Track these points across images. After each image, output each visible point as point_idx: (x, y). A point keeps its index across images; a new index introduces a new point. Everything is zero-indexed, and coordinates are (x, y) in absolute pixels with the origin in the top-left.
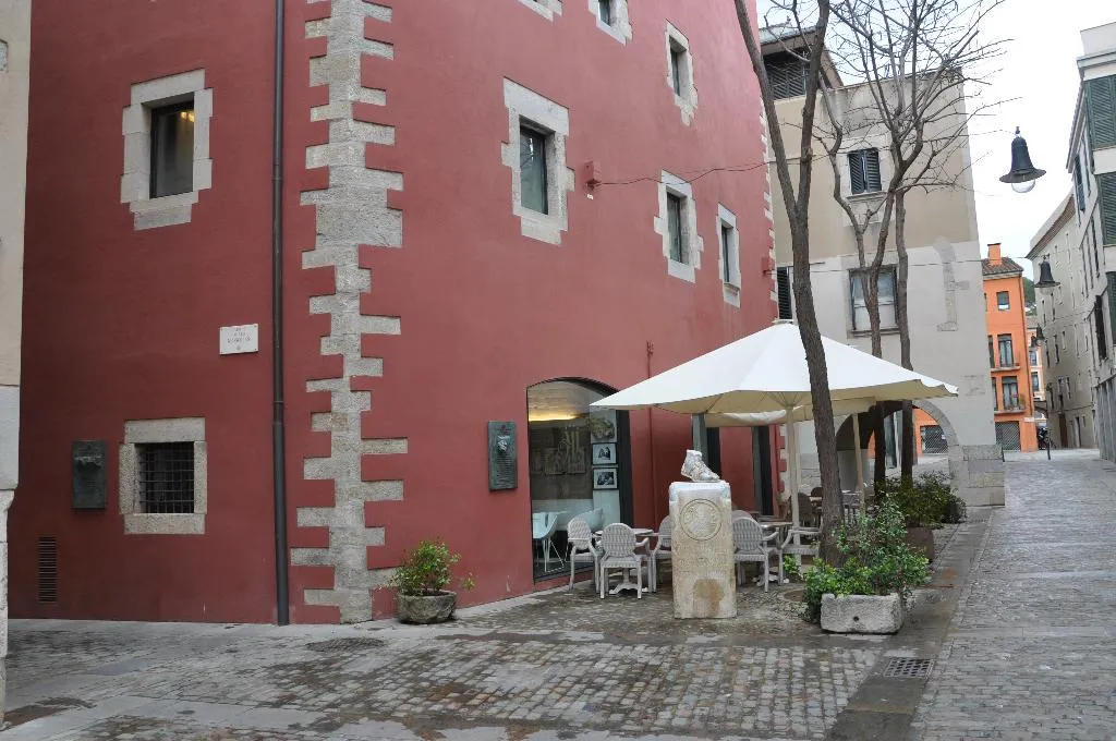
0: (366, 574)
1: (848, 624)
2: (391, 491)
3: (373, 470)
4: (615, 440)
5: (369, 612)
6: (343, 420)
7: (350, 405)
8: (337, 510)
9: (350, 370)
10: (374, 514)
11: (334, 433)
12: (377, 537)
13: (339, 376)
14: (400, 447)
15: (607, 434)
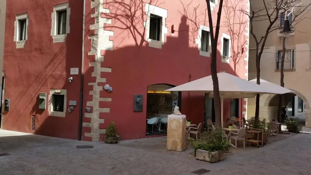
0: (99, 130)
1: (201, 158)
2: (107, 110)
3: (102, 105)
4: (178, 100)
5: (99, 139)
6: (95, 93)
7: (98, 89)
8: (93, 114)
9: (97, 81)
10: (101, 116)
11: (94, 96)
12: (102, 121)
13: (95, 82)
14: (109, 100)
15: (176, 98)
